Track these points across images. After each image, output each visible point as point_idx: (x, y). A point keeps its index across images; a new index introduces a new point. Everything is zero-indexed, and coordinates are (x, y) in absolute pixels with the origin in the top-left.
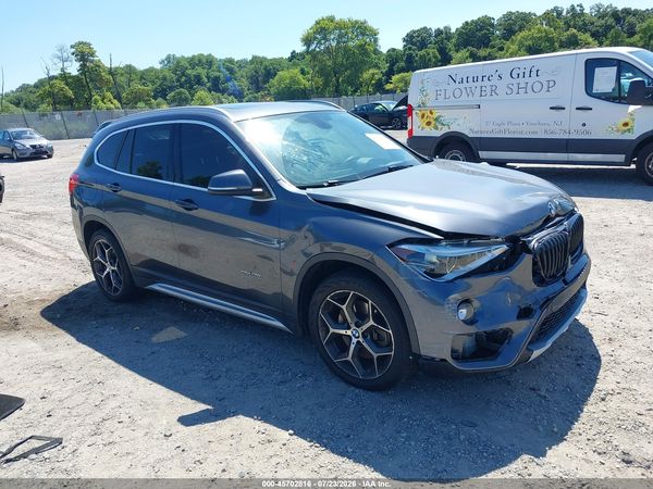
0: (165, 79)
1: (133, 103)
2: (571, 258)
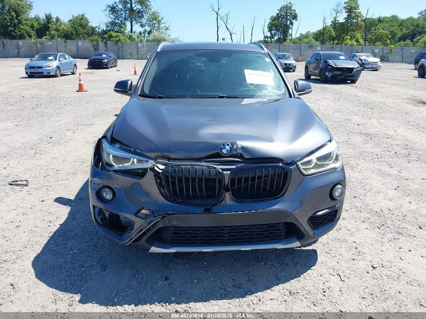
0: (418, 26)
1: (373, 42)
2: (230, 195)
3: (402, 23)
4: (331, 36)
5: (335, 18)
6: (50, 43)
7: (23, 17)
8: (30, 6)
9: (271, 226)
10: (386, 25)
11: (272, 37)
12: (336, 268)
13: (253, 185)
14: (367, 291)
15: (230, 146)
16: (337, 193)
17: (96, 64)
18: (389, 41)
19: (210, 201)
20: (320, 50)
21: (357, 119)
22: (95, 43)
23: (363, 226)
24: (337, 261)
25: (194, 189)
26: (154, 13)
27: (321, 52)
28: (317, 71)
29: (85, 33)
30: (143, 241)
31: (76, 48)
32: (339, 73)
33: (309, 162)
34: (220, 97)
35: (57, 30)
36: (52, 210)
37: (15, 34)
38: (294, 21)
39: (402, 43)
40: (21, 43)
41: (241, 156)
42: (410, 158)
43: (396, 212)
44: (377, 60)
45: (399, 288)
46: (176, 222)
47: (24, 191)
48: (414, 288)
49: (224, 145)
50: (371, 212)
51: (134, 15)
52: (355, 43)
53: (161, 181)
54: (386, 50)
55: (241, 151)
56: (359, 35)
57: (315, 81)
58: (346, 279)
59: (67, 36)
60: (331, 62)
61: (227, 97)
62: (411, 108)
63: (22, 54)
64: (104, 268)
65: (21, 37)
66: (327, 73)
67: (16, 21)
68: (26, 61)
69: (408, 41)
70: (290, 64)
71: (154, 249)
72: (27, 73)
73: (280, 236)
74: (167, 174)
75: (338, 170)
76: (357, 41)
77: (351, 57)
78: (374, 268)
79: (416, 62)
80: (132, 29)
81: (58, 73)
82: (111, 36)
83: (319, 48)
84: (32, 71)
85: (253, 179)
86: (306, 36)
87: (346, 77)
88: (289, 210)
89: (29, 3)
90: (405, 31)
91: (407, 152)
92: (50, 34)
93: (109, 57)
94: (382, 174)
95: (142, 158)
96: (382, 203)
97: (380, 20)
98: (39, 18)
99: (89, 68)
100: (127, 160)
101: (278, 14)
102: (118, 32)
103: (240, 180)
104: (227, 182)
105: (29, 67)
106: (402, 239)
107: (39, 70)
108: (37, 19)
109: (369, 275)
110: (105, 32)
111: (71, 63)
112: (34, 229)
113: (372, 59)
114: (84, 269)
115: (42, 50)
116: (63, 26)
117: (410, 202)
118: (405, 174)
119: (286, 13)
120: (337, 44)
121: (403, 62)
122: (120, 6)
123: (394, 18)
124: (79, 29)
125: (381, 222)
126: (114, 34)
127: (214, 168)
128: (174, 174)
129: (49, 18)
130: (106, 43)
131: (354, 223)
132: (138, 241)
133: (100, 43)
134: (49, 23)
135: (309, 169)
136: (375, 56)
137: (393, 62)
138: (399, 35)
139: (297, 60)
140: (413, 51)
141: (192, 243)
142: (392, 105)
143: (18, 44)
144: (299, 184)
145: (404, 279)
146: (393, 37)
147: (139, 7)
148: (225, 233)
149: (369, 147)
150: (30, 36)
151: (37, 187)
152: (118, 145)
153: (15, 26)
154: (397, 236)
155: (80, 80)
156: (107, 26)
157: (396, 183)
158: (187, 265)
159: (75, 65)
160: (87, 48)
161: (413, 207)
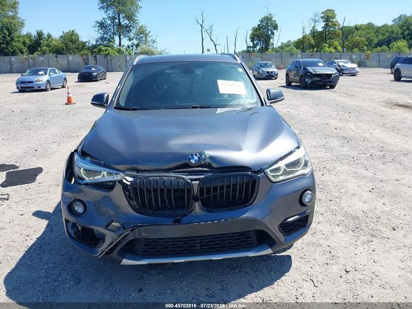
1: (351, 49)
2: (199, 205)
3: (378, 30)
4: (310, 44)
5: (313, 28)
6: (42, 59)
7: (15, 34)
8: (22, 24)
9: (242, 234)
10: (363, 32)
11: (255, 46)
12: (309, 274)
13: (222, 194)
14: (339, 296)
15: (199, 156)
16: (307, 199)
17: (86, 78)
18: (365, 48)
19: (179, 212)
20: (301, 58)
21: (335, 123)
22: (85, 57)
23: (338, 229)
24: (311, 266)
25: (163, 200)
26: (141, 27)
27: (301, 60)
28: (297, 78)
29: (75, 48)
30: (115, 254)
31: (67, 62)
32: (318, 79)
33: (278, 169)
34: (193, 108)
35: (48, 46)
36: (31, 224)
37: (8, 51)
38: (275, 31)
39: (379, 48)
40: (13, 59)
41: (209, 166)
42: (385, 160)
43: (370, 215)
44: (355, 65)
45: (371, 292)
46: (145, 234)
47: (5, 206)
48: (387, 291)
49: (192, 155)
50: (346, 215)
51: (122, 30)
52: (333, 50)
53: (130, 192)
54: (363, 56)
55: (209, 161)
56: (336, 43)
57: (296, 88)
58: (318, 284)
59: (58, 52)
60: (310, 69)
61: (200, 107)
62: (387, 110)
63: (15, 70)
64: (78, 281)
65: (14, 54)
66: (307, 80)
67: (9, 38)
68: (17, 77)
69: (384, 47)
70: (272, 72)
71: (126, 262)
72: (18, 88)
73: (252, 243)
74: (135, 186)
75: (307, 176)
76: (335, 48)
77: (330, 64)
78: (347, 272)
79: (392, 67)
80: (120, 43)
81: (48, 87)
82: (100, 50)
83: (299, 56)
84: (23, 85)
85: (222, 188)
86: (288, 45)
87: (325, 82)
88: (258, 218)
89: (21, 21)
90: (381, 37)
91: (382, 154)
92: (41, 50)
93: (98, 70)
94: (357, 176)
95: (112, 171)
96: (357, 206)
97: (357, 28)
98: (30, 34)
99: (79, 81)
100: (98, 173)
101: (259, 25)
102: (107, 46)
103: (208, 189)
104: (196, 192)
105: (19, 82)
106: (376, 241)
107: (30, 85)
108: (29, 36)
109: (342, 280)
110: (94, 47)
111: (61, 77)
112: (11, 244)
113: (349, 65)
114: (57, 283)
115: (34, 65)
116: (54, 42)
117: (384, 204)
118: (380, 176)
119: (267, 24)
120: (316, 51)
121: (379, 67)
122: (109, 22)
123: (370, 26)
124: (70, 44)
125: (355, 225)
126: (103, 48)
127: (183, 178)
128: (142, 186)
129: (40, 35)
130: (96, 57)
131: (329, 226)
132: (110, 253)
133: (90, 57)
134: (40, 39)
135: (278, 176)
136: (353, 62)
137: (370, 67)
138: (376, 41)
139: (279, 68)
140: (389, 55)
141: (163, 254)
142: (369, 109)
143: (10, 60)
144: (268, 192)
145: (377, 282)
146: (370, 44)
147: (127, 22)
148: (196, 243)
149: (346, 150)
150: (22, 53)
151: (17, 200)
152: (88, 159)
153: (7, 43)
154: (370, 239)
155: (68, 93)
156: (97, 41)
157: (370, 185)
158: (161, 276)
159: (65, 79)
160: (77, 62)
161: (387, 209)
